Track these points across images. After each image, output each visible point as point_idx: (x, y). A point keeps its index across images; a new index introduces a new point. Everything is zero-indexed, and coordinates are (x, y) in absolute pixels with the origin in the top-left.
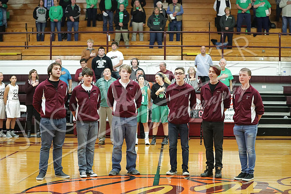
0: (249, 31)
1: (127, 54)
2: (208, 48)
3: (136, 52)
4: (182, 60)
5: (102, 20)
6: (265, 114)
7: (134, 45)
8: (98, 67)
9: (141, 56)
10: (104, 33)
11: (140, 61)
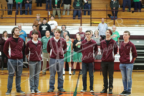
0: (130, 9)
1: (59, 23)
2: (106, 19)
3: (65, 21)
4: (91, 26)
5: (45, 3)
6: (138, 57)
7: (63, 17)
8: (43, 30)
9: (68, 24)
10: (46, 10)
11: (67, 27)
